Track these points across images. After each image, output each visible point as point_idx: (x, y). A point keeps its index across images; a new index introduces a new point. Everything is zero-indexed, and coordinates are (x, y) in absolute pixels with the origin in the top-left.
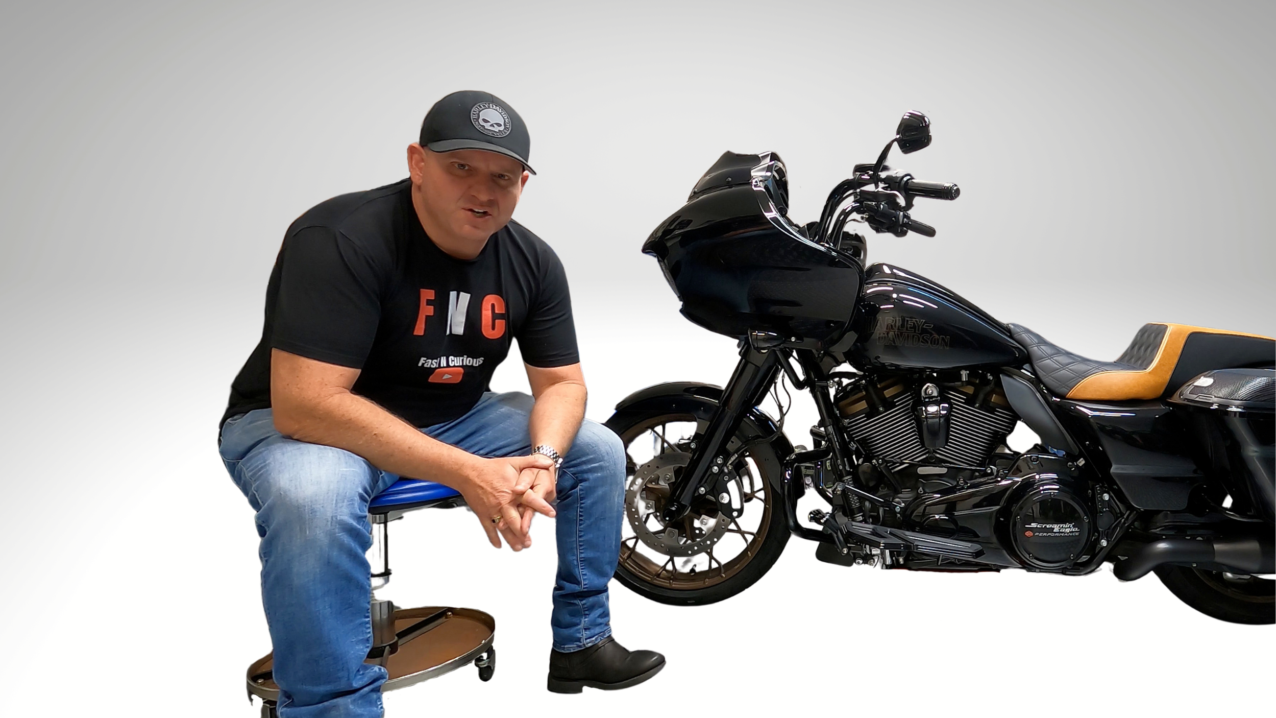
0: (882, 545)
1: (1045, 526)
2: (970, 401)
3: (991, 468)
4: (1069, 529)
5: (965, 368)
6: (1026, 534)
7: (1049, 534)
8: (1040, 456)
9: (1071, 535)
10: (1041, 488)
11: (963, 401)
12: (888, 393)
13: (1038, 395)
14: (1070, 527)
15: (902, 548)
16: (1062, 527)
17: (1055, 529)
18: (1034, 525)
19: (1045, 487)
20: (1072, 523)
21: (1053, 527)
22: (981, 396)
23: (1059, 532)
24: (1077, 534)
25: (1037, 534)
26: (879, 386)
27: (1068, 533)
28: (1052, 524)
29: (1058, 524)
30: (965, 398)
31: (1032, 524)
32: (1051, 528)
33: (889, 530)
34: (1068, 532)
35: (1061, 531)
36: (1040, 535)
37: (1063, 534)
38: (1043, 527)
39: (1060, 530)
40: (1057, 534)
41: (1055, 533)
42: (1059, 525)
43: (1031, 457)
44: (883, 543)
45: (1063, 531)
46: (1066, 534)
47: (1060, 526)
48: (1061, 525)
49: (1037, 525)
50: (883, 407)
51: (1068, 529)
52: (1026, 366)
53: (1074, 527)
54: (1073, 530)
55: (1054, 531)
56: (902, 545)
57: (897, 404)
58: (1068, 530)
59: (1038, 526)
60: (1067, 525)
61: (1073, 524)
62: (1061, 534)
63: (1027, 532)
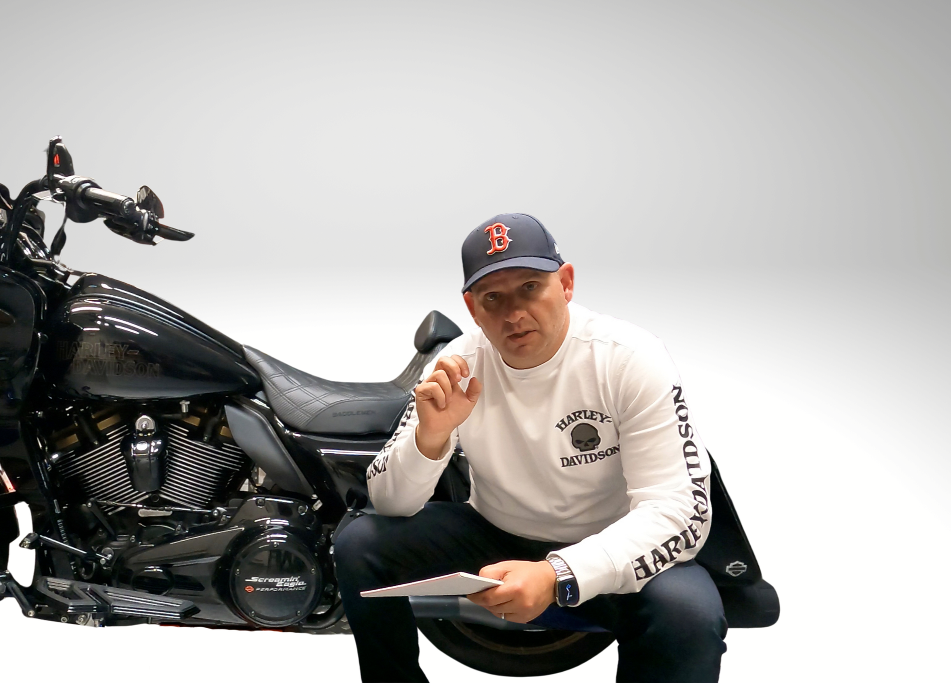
0: (70, 608)
1: (267, 580)
2: (195, 434)
3: (218, 510)
4: (295, 583)
5: (186, 399)
6: (246, 589)
7: (272, 589)
8: (267, 499)
9: (297, 589)
10: (268, 536)
11: (186, 435)
12: (102, 425)
13: (270, 428)
14: (295, 581)
15: (95, 610)
16: (286, 582)
17: (278, 583)
18: (254, 579)
19: (272, 536)
20: (297, 577)
21: (275, 581)
22: (209, 429)
23: (283, 587)
24: (304, 588)
25: (258, 589)
26: (93, 417)
27: (293, 588)
28: (275, 577)
29: (281, 577)
30: (187, 431)
31: (253, 578)
32: (274, 582)
33: (89, 587)
34: (293, 586)
35: (285, 585)
36: (261, 590)
37: (287, 589)
38: (265, 581)
39: (283, 584)
40: (281, 589)
41: (278, 587)
42: (282, 579)
43: (257, 499)
44: (71, 606)
45: (288, 585)
46: (292, 589)
47: (283, 581)
48: (285, 579)
49: (258, 579)
50: (99, 441)
51: (292, 583)
52: (260, 394)
53: (300, 581)
54: (299, 584)
55: (277, 585)
56: (95, 607)
57: (110, 438)
58: (292, 585)
59: (259, 581)
60: (292, 579)
61: (299, 577)
62: (285, 589)
63: (247, 587)
